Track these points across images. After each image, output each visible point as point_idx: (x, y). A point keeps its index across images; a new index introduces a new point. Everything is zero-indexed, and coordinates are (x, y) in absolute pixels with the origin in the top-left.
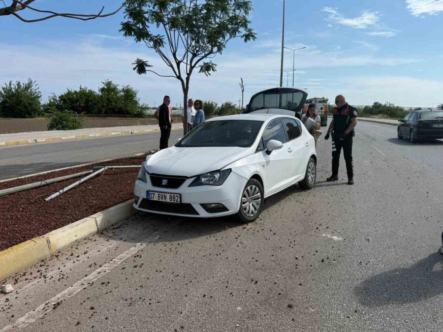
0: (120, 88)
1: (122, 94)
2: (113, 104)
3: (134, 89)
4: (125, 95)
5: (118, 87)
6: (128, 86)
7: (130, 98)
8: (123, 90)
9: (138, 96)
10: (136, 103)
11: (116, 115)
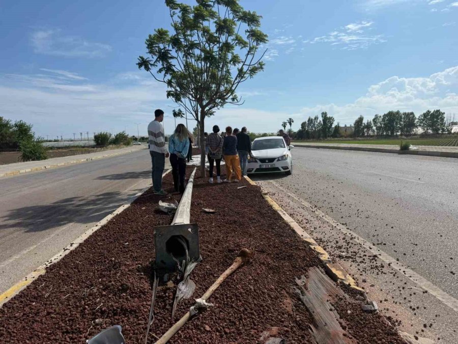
0: (13, 123)
1: (15, 129)
2: (8, 138)
3: (28, 124)
4: (19, 130)
5: (10, 123)
6: (20, 121)
7: (24, 132)
8: (16, 125)
9: (32, 131)
10: (31, 137)
11: (11, 149)
